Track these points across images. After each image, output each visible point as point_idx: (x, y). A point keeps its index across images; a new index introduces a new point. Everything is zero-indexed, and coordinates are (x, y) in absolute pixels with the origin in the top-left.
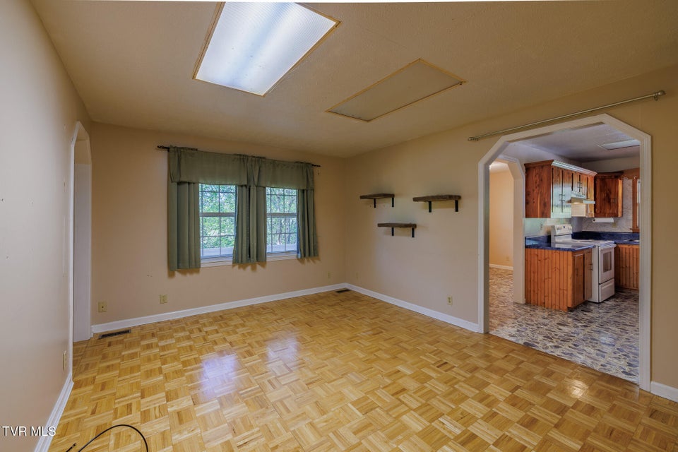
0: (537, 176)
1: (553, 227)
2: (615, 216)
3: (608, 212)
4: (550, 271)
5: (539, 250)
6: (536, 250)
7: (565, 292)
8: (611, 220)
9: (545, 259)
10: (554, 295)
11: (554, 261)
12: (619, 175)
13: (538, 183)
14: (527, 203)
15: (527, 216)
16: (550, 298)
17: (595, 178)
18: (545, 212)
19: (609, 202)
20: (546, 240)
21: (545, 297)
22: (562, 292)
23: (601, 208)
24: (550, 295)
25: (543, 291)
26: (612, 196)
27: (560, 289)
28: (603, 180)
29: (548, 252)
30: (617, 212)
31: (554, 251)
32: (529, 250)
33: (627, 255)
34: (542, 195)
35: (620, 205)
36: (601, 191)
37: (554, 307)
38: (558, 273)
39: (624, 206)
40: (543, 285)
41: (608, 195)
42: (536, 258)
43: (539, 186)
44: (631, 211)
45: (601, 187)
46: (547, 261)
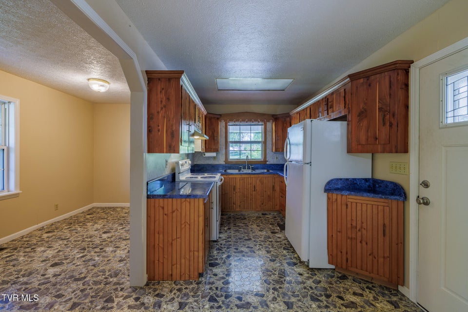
0: (163, 92)
1: (177, 163)
2: (217, 151)
3: (213, 148)
4: (179, 229)
5: (165, 200)
6: (161, 200)
7: (196, 253)
8: (214, 154)
9: (173, 212)
10: (183, 261)
11: (183, 215)
12: (219, 117)
13: (164, 103)
14: (149, 131)
15: (150, 150)
16: (178, 266)
18: (173, 144)
20: (170, 179)
21: (172, 265)
22: (192, 254)
23: (209, 144)
24: (179, 263)
25: (170, 259)
27: (190, 251)
28: (210, 119)
29: (176, 202)
30: (218, 148)
31: (184, 200)
32: (152, 200)
34: (168, 121)
36: (209, 129)
37: (183, 278)
38: (187, 230)
40: (170, 249)
41: (213, 134)
42: (161, 211)
43: (165, 106)
45: (209, 126)
46: (175, 214)
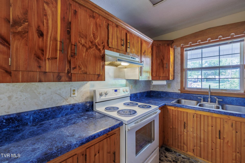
1: (95, 92)
2: (167, 79)
3: (162, 76)
8: (164, 82)
12: (170, 43)
17: (153, 45)
19: (163, 67)
23: (156, 72)
26: (165, 62)
28: (158, 47)
30: (169, 76)
33: (174, 116)
35: (171, 69)
36: (157, 57)
39: (175, 71)
41: (162, 61)
44: (179, 75)
45: (156, 52)
